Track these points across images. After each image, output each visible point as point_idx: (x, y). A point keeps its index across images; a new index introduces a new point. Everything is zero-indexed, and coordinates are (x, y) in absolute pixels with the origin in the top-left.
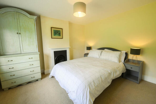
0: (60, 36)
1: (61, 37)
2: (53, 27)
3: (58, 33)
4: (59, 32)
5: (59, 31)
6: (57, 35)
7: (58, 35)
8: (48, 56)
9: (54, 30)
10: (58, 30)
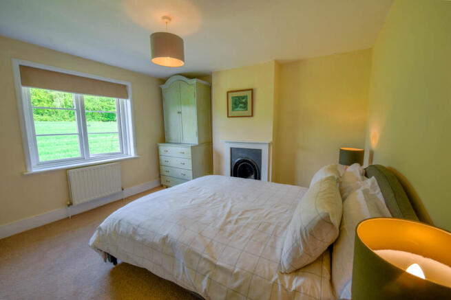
0: (247, 110)
1: (249, 112)
2: (232, 90)
3: (243, 103)
4: (244, 100)
5: (243, 97)
6: (238, 109)
7: (241, 107)
8: (220, 156)
9: (233, 98)
10: (241, 97)
